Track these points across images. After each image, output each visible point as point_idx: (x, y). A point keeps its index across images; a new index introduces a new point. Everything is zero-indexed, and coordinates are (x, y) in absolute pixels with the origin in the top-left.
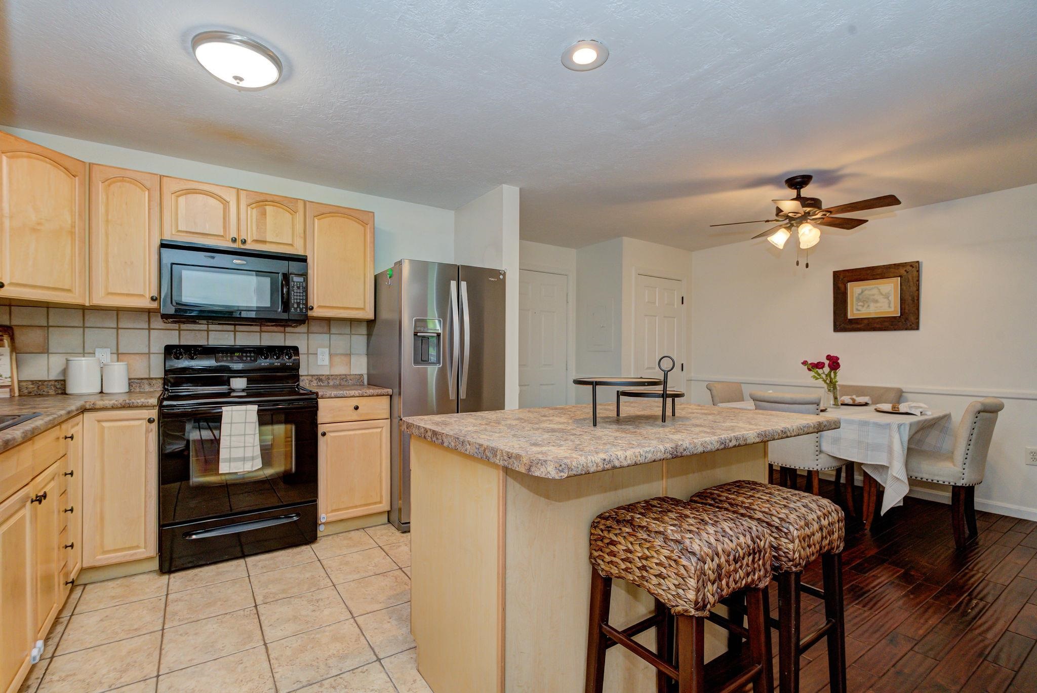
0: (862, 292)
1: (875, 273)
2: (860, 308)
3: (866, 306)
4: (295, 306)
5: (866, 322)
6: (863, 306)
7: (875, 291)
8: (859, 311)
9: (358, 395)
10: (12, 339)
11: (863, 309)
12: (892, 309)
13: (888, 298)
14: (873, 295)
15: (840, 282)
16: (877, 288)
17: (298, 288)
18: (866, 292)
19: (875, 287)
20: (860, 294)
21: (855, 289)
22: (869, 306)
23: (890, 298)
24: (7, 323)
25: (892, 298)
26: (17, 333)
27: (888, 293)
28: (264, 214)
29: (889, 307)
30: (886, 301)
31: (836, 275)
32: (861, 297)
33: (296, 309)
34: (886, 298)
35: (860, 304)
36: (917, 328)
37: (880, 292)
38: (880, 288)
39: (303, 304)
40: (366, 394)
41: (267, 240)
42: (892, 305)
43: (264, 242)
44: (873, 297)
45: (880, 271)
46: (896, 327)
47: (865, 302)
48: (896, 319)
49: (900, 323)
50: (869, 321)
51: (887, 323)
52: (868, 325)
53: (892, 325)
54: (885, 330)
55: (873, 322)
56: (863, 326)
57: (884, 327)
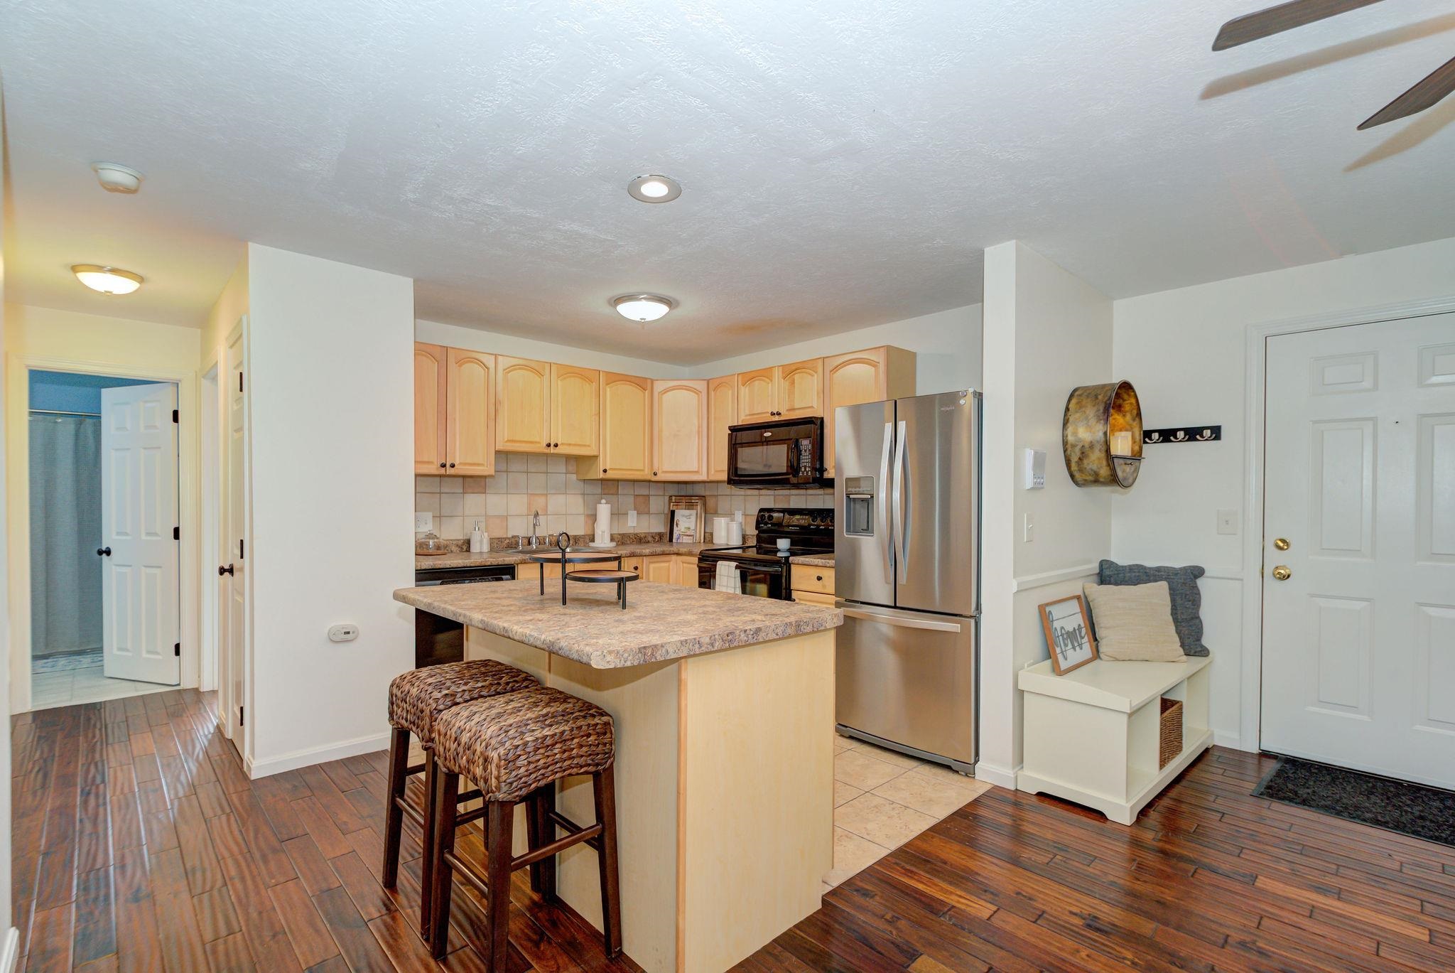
4: (803, 470)
9: (821, 564)
10: (705, 504)
17: (805, 451)
24: (704, 494)
26: (707, 499)
28: (793, 383)
33: (803, 473)
39: (809, 467)
40: (828, 565)
41: (796, 407)
43: (793, 409)
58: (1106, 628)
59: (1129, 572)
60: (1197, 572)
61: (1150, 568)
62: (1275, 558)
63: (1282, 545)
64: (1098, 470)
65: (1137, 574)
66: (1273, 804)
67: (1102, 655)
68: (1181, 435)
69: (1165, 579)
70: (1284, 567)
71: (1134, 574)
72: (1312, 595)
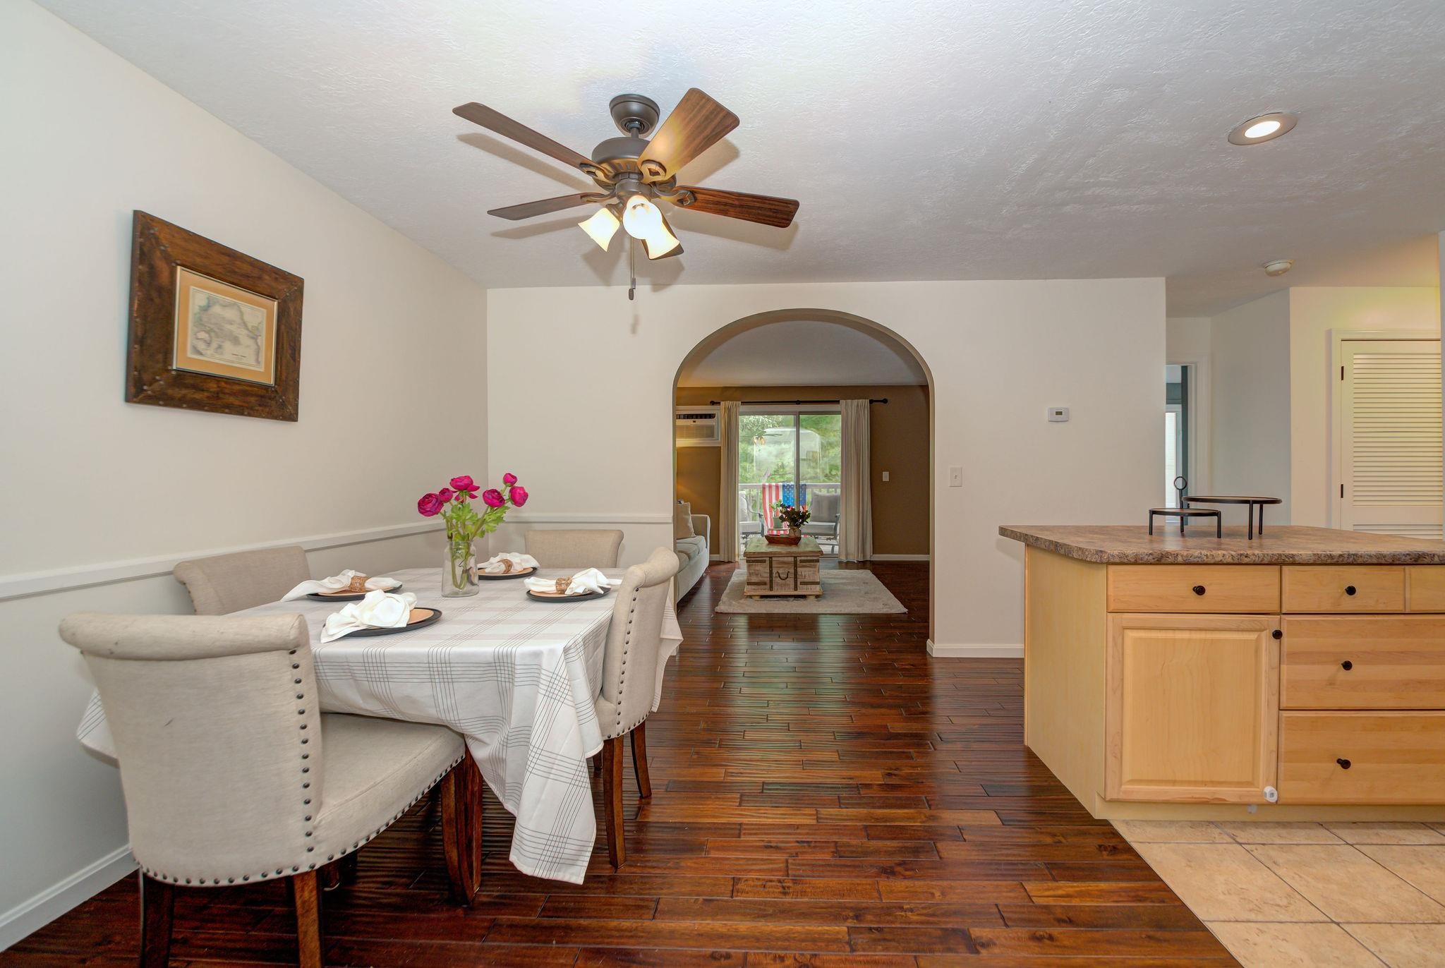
0: (206, 306)
1: (235, 270)
2: (201, 346)
3: (214, 345)
5: (213, 386)
6: (209, 344)
7: (230, 314)
8: (199, 353)
11: (209, 352)
12: (263, 369)
13: (255, 338)
14: (230, 323)
15: (158, 253)
16: (239, 307)
18: (217, 309)
19: (230, 302)
20: (205, 309)
21: (190, 290)
22: (220, 347)
23: (259, 341)
25: (262, 341)
27: (254, 328)
29: (258, 361)
30: (250, 342)
31: (143, 224)
34: (253, 338)
35: (203, 335)
36: (295, 419)
38: (243, 309)
42: (262, 358)
44: (229, 327)
45: (246, 268)
46: (267, 410)
47: (213, 334)
48: (267, 391)
49: (273, 402)
50: (218, 387)
51: (253, 399)
52: (217, 396)
53: (260, 405)
54: (249, 415)
55: (226, 391)
56: (208, 397)
57: (247, 408)
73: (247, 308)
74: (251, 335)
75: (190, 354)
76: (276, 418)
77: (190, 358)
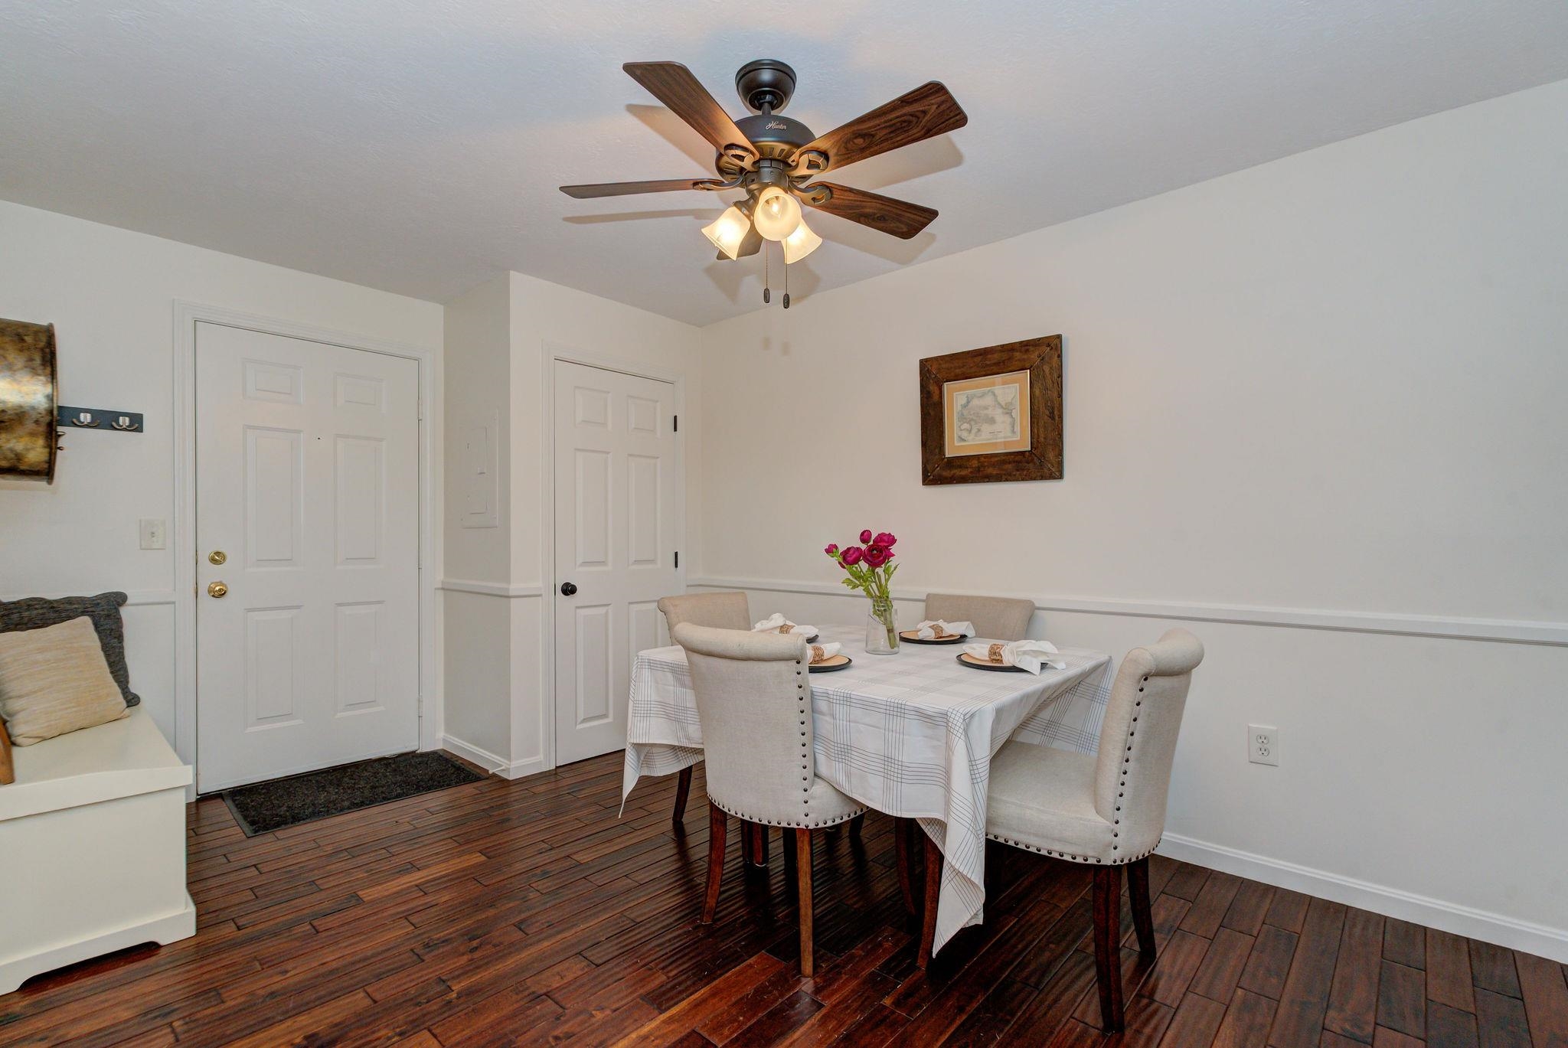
0: (968, 402)
1: (988, 363)
2: (964, 435)
3: (974, 430)
5: (975, 463)
6: (970, 431)
7: (988, 400)
8: (964, 440)
11: (972, 436)
12: (1017, 438)
13: (1009, 413)
14: (986, 408)
15: (931, 381)
16: (992, 392)
18: (975, 402)
19: (989, 391)
20: (965, 406)
21: (957, 396)
22: (979, 430)
23: (1014, 414)
25: (1016, 414)
27: (1011, 403)
29: (1013, 432)
30: (1008, 419)
31: (925, 366)
32: (965, 412)
34: (1007, 413)
35: (966, 426)
36: (1061, 477)
37: (996, 400)
38: (996, 392)
42: (1018, 428)
44: (986, 412)
45: (996, 356)
46: (1025, 473)
47: (973, 423)
48: (1024, 457)
49: (1031, 465)
50: (979, 462)
51: (1010, 466)
52: (978, 469)
53: (1018, 470)
54: (1007, 480)
55: (986, 464)
56: (971, 472)
57: (1005, 474)
58: (20, 697)
59: (28, 610)
60: (119, 599)
61: (56, 601)
62: (212, 574)
63: (217, 558)
64: (24, 452)
65: (40, 611)
66: (277, 834)
67: (19, 740)
68: (86, 418)
69: (83, 613)
70: (221, 583)
71: (35, 612)
72: (249, 610)
73: (998, 390)
74: (1006, 411)
75: (957, 444)
76: (1035, 479)
77: (959, 446)
